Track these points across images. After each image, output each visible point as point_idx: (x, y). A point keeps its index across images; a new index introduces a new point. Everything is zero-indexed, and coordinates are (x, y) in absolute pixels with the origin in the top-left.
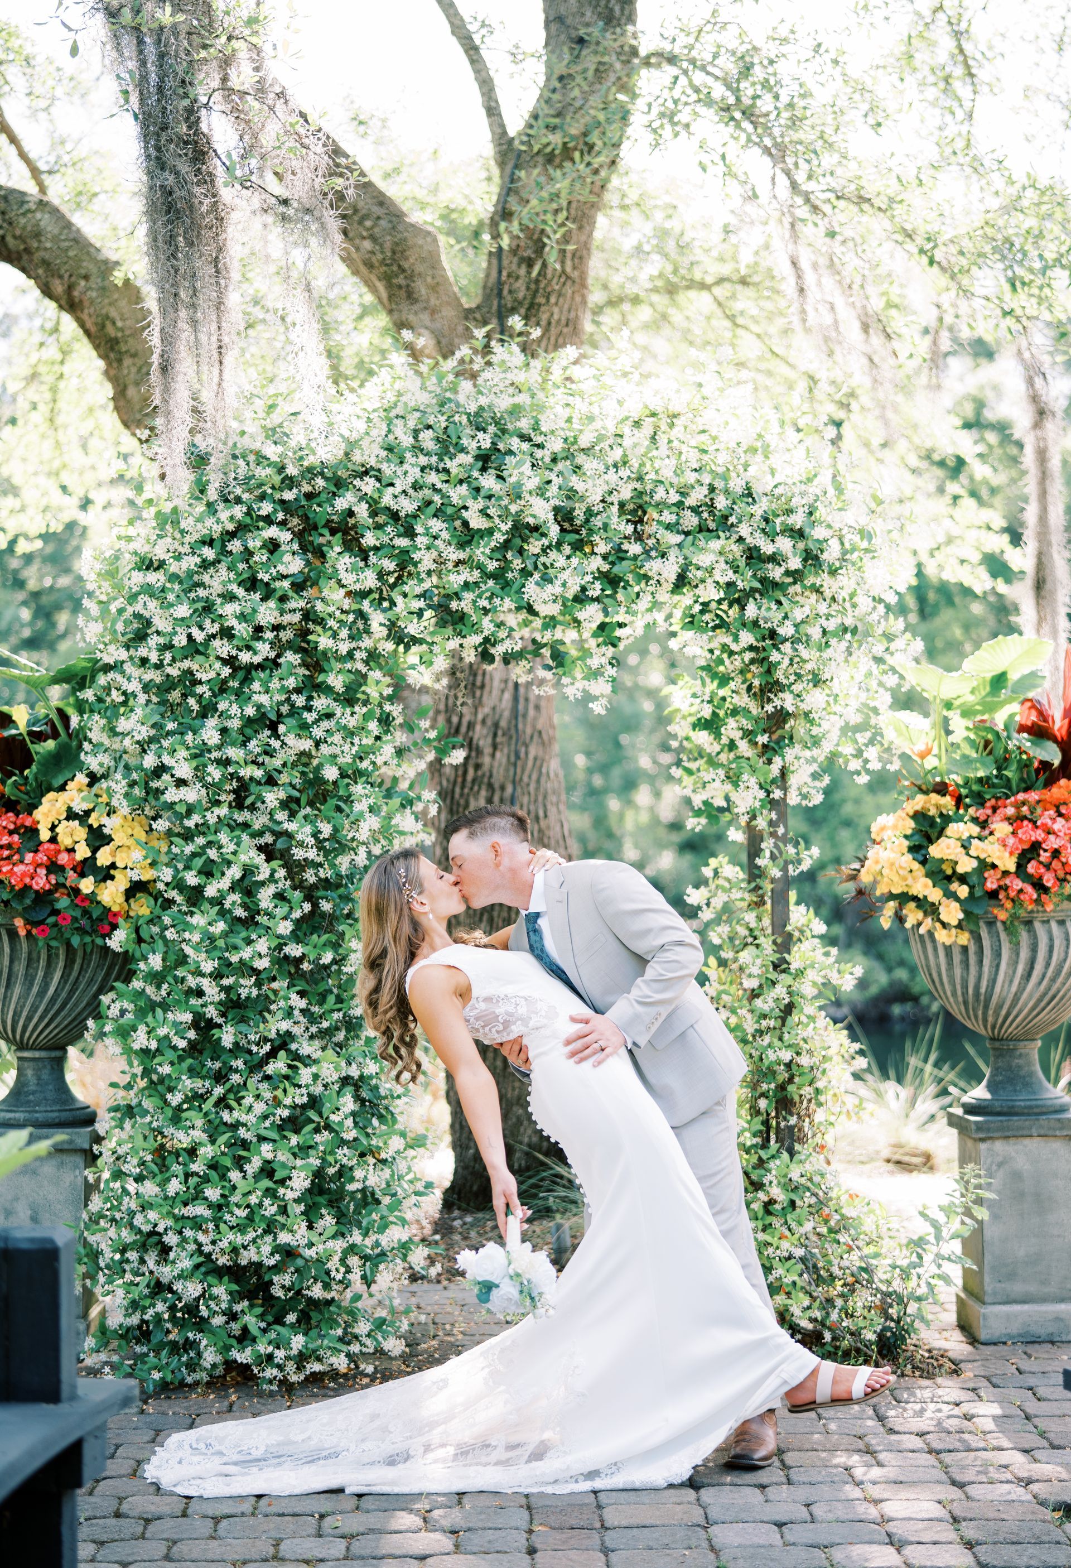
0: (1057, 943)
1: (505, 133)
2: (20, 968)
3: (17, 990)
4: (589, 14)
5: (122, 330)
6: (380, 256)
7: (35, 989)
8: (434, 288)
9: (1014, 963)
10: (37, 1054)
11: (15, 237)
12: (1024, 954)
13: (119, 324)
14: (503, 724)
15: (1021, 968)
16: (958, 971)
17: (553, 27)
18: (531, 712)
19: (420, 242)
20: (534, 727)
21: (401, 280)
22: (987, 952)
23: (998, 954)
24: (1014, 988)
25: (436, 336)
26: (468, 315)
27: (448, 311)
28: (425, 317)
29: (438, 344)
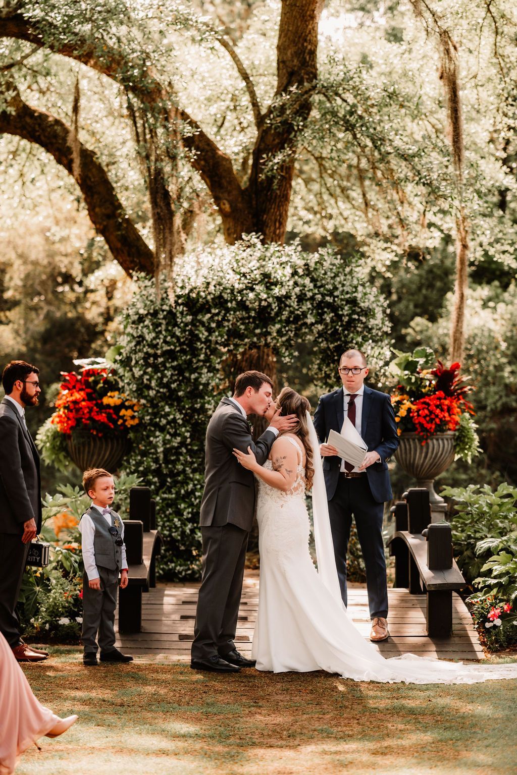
0: (436, 447)
1: (259, 113)
3: (95, 457)
4: (295, 61)
5: (93, 182)
6: (208, 168)
8: (230, 183)
9: (421, 453)
11: (45, 136)
12: (424, 450)
13: (92, 180)
14: (254, 362)
15: (423, 455)
16: (404, 456)
17: (281, 65)
18: (265, 357)
19: (224, 163)
20: (266, 362)
21: (216, 179)
22: (413, 449)
23: (416, 450)
24: (422, 461)
25: (230, 203)
26: (243, 193)
27: (235, 192)
28: (226, 195)
29: (231, 207)
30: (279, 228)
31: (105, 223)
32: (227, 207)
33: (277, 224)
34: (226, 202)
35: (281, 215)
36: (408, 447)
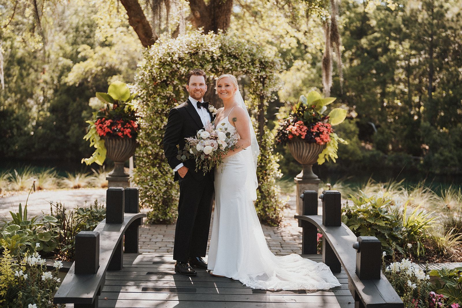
2: (117, 146)
7: (119, 150)
8: (200, 2)
10: (119, 163)
16: (296, 151)
23: (303, 148)
24: (306, 155)
25: (200, 13)
26: (206, 8)
27: (202, 7)
28: (198, 8)
29: (200, 15)
30: (226, 27)
31: (136, 25)
32: (198, 15)
33: (225, 25)
34: (197, 12)
35: (226, 20)
36: (299, 146)
